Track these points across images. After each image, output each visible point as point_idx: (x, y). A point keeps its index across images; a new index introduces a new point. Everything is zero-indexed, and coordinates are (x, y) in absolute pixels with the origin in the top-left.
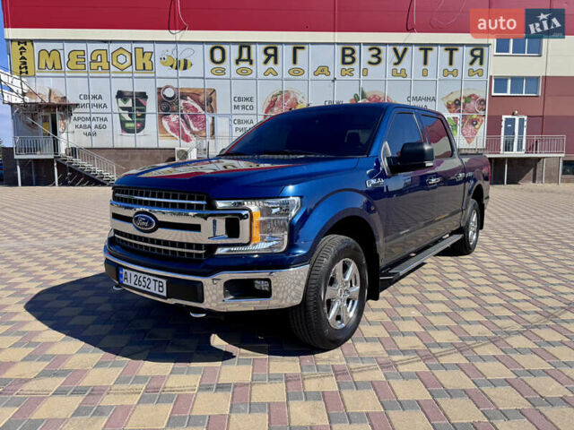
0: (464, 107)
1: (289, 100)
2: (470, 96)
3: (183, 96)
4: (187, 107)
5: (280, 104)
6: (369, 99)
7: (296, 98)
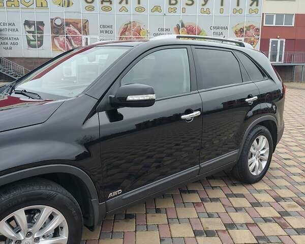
0: (246, 33)
1: (136, 28)
2: (250, 26)
3: (68, 24)
4: (70, 32)
5: (130, 29)
6: (186, 28)
7: (140, 26)
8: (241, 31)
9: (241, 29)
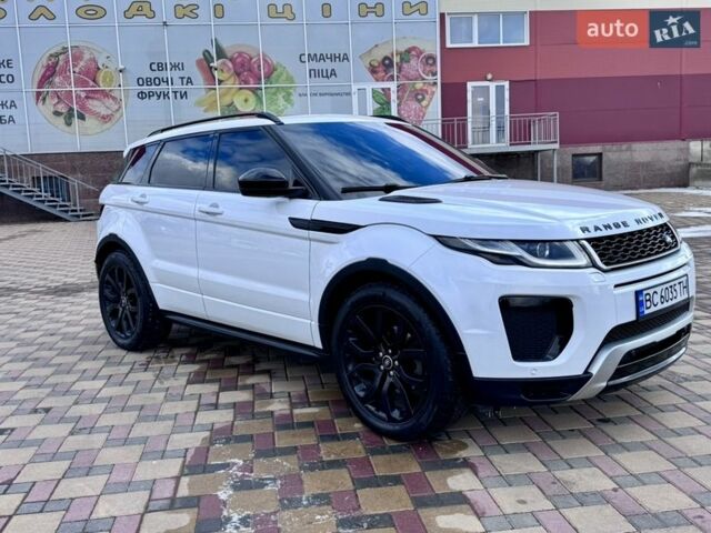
0: (400, 70)
1: (82, 64)
2: (409, 51)
5: (65, 70)
6: (231, 60)
7: (94, 60)
8: (387, 63)
9: (386, 58)
